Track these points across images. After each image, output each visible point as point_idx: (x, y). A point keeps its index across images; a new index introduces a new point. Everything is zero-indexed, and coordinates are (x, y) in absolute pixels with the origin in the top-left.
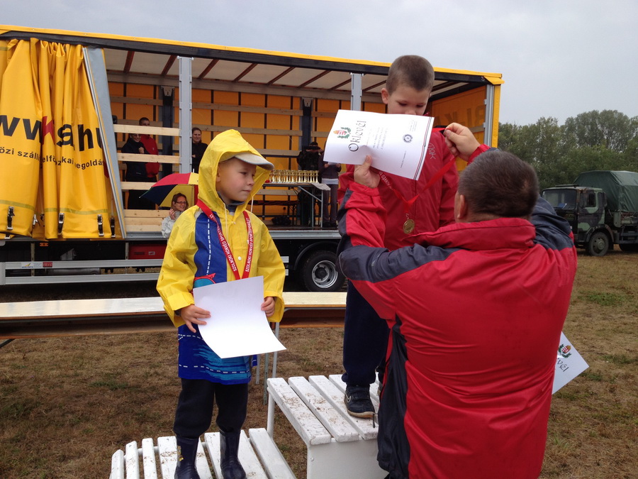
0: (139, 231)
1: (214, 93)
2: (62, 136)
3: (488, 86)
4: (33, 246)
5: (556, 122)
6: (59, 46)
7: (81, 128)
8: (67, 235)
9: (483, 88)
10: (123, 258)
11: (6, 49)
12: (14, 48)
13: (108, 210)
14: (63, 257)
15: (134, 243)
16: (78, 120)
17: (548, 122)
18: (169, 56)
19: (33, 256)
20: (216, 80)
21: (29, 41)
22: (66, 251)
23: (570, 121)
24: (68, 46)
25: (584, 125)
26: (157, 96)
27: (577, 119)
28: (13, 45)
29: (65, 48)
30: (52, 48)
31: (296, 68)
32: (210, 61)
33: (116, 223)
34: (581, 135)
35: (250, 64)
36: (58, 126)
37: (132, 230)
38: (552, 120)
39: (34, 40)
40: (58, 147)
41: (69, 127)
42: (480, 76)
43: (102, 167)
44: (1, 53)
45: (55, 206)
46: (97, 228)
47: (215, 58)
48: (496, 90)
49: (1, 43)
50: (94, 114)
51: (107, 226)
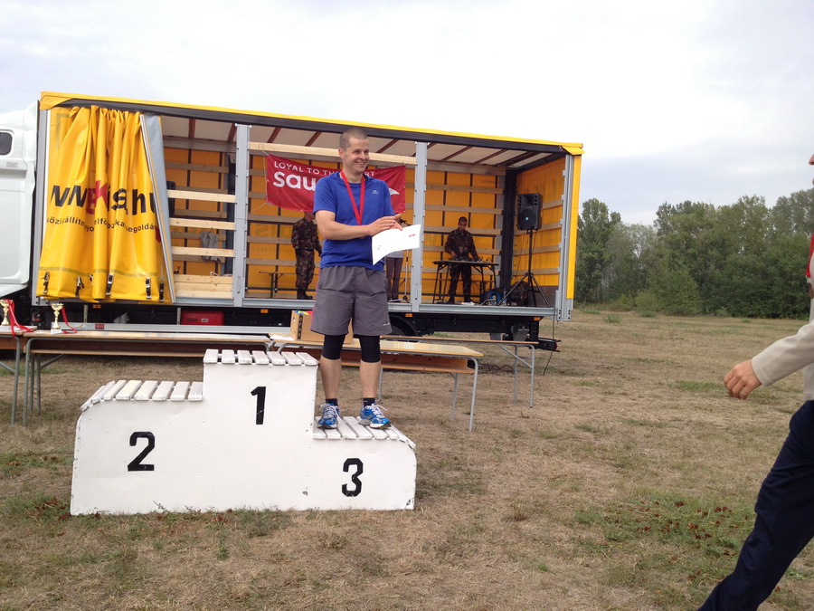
3: (567, 157)
4: (86, 308)
6: (118, 114)
8: (115, 295)
10: (175, 323)
11: (68, 116)
12: (75, 115)
14: (116, 320)
15: (187, 309)
16: (133, 184)
17: (752, 201)
19: (85, 317)
21: (90, 108)
22: (120, 315)
23: (782, 201)
24: (127, 113)
26: (223, 163)
27: (792, 199)
28: (75, 112)
29: (124, 115)
30: (111, 115)
33: (165, 287)
36: (113, 192)
37: (182, 295)
38: (758, 199)
39: (94, 108)
40: (112, 210)
41: (124, 191)
42: (557, 146)
43: (154, 231)
44: (63, 120)
45: (104, 267)
46: (145, 291)
47: (276, 126)
48: (576, 160)
49: (63, 110)
50: (149, 178)
51: (155, 289)
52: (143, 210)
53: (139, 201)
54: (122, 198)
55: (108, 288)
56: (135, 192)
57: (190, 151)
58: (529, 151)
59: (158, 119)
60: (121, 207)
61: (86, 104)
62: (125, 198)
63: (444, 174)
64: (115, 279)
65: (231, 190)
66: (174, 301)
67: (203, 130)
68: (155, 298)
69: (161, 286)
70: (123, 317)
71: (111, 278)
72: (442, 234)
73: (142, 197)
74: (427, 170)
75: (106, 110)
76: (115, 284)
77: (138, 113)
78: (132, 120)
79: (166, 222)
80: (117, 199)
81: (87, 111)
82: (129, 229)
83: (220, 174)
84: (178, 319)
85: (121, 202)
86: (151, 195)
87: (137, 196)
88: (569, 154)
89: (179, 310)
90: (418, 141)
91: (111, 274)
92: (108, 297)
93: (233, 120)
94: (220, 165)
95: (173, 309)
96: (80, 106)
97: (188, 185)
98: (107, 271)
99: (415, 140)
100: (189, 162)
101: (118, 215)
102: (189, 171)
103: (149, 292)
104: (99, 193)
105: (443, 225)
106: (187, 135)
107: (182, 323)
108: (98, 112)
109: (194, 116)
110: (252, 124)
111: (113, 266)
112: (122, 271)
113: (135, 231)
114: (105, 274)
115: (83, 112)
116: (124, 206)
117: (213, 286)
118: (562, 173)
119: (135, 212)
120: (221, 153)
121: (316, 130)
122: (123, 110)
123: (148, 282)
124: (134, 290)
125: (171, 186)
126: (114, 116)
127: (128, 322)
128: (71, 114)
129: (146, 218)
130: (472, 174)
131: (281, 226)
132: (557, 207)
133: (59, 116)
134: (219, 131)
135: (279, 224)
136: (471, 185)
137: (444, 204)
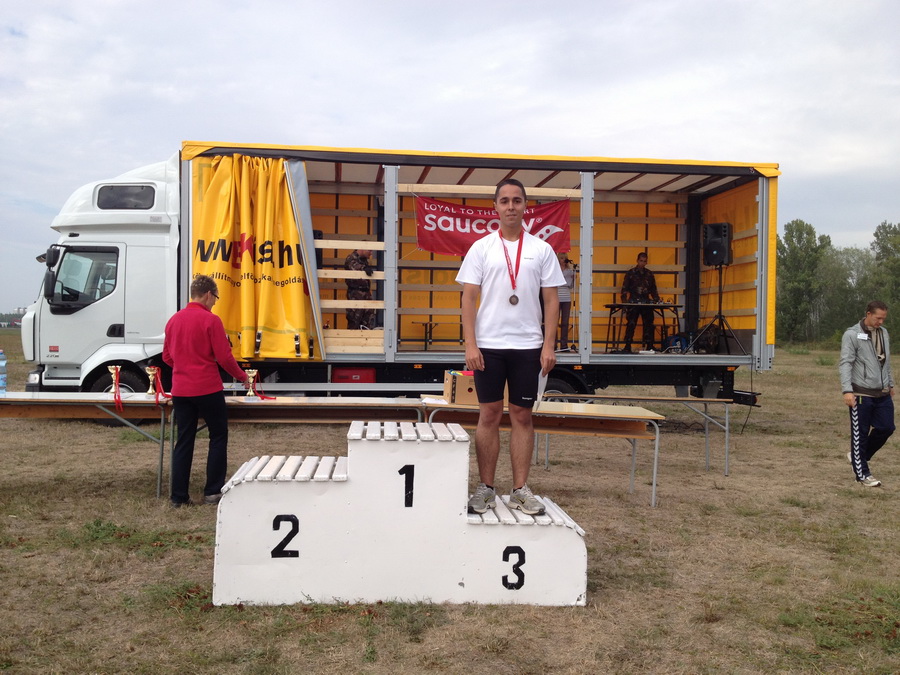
0: (341, 352)
3: (760, 179)
6: (261, 161)
8: (265, 354)
9: (753, 182)
10: (325, 381)
11: (210, 166)
12: (217, 165)
13: (306, 330)
14: (266, 380)
16: (278, 236)
21: (232, 156)
22: (269, 374)
26: (371, 207)
28: (217, 161)
29: (267, 162)
30: (254, 163)
33: (315, 344)
35: (469, 170)
36: (259, 243)
39: (236, 155)
40: (258, 264)
41: (270, 243)
42: (748, 168)
43: (301, 284)
44: (205, 170)
45: (252, 324)
46: (294, 348)
47: (426, 165)
48: (771, 183)
49: (205, 160)
50: (295, 229)
51: (304, 346)
52: (290, 262)
53: (286, 253)
54: (269, 251)
55: (257, 346)
56: (281, 243)
57: (337, 195)
58: (713, 175)
59: (302, 165)
60: (267, 260)
61: (228, 152)
62: (271, 251)
63: (614, 205)
64: (263, 337)
65: (380, 238)
66: (324, 358)
67: (349, 173)
68: (305, 355)
69: (311, 343)
70: (274, 375)
71: (259, 336)
72: (615, 272)
73: (289, 249)
74: (594, 202)
75: (248, 158)
76: (264, 342)
77: (281, 159)
78: (276, 168)
79: (314, 275)
80: (263, 252)
81: (229, 159)
82: (276, 283)
83: (369, 218)
84: (329, 377)
85: (267, 255)
86: (298, 246)
87: (283, 248)
88: (762, 176)
89: (330, 367)
90: (583, 171)
91: (259, 331)
92: (257, 355)
93: (380, 161)
94: (369, 209)
95: (323, 366)
96: (222, 154)
97: (336, 232)
98: (256, 328)
99: (579, 171)
100: (337, 207)
101: (265, 269)
102: (337, 218)
103: (298, 349)
104: (245, 245)
105: (615, 262)
106: (334, 179)
107: (333, 381)
108: (240, 160)
109: (339, 159)
110: (400, 164)
111: (261, 323)
112: (271, 328)
113: (283, 285)
114: (253, 332)
115: (226, 161)
116: (270, 259)
117: (363, 341)
118: (755, 198)
119: (281, 266)
120: (369, 196)
121: (469, 166)
122: (266, 157)
123: (297, 339)
124: (282, 348)
125: (318, 235)
126: (257, 164)
127: (278, 381)
128: (213, 164)
129: (293, 271)
130: (647, 204)
131: (434, 271)
132: (751, 237)
133: (201, 166)
134: (366, 173)
135: (432, 269)
136: (647, 216)
137: (616, 239)
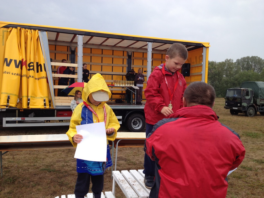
0: (60, 105)
1: (92, 49)
2: (30, 67)
3: (204, 48)
4: (17, 111)
5: (233, 61)
6: (29, 30)
7: (37, 63)
8: (31, 107)
9: (201, 48)
10: (54, 116)
11: (7, 31)
12: (11, 31)
13: (48, 97)
14: (30, 116)
15: (59, 110)
16: (36, 60)
17: (229, 61)
18: (74, 35)
19: (17, 115)
20: (93, 44)
21: (17, 28)
22: (31, 113)
23: (238, 60)
24: (32, 30)
25: (244, 62)
26: (69, 50)
27: (241, 60)
28: (10, 30)
29: (31, 31)
30: (26, 31)
31: (125, 40)
32: (90, 37)
33: (51, 102)
34: (243, 66)
35: (106, 38)
36: (28, 63)
37: (57, 105)
38: (231, 60)
39: (19, 28)
40: (28, 71)
41: (33, 63)
42: (200, 44)
43: (46, 79)
44: (5, 33)
47: (92, 35)
49: (5, 29)
50: (44, 57)
52: (41, 71)
53: (39, 67)
55: (28, 104)
58: (187, 45)
62: (33, 66)
66: (55, 108)
68: (48, 107)
71: (29, 100)
73: (41, 65)
75: (24, 29)
76: (31, 102)
77: (37, 30)
78: (35, 33)
79: (51, 76)
82: (36, 79)
86: (44, 64)
96: (13, 27)
97: (55, 59)
98: (28, 96)
99: (147, 41)
100: (55, 50)
101: (31, 73)
102: (55, 54)
103: (45, 105)
106: (55, 39)
107: (57, 116)
108: (20, 30)
110: (84, 35)
112: (34, 96)
115: (14, 30)
116: (33, 69)
118: (202, 54)
119: (38, 72)
120: (68, 46)
123: (44, 100)
125: (51, 60)
127: (34, 116)
129: (43, 74)
134: (68, 38)
